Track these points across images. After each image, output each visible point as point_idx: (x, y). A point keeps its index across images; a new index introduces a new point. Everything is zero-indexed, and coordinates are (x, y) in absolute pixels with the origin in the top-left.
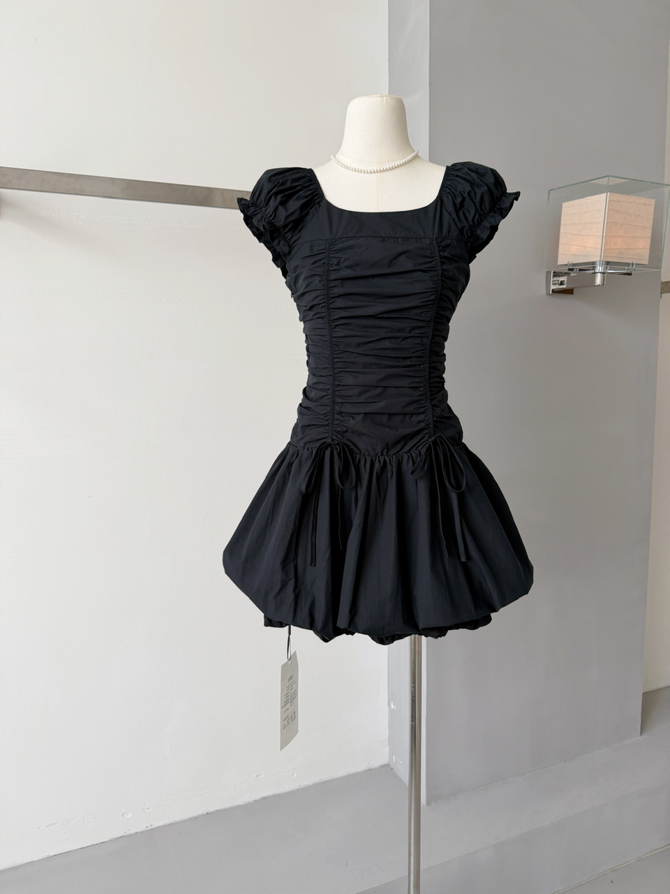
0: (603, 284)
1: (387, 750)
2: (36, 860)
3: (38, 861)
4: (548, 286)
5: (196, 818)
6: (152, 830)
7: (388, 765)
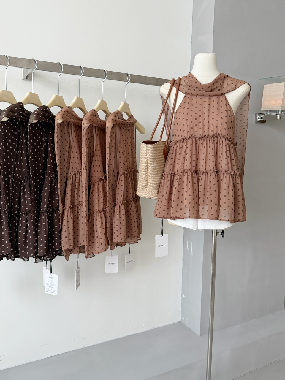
0: (280, 119)
1: (180, 315)
2: (38, 359)
3: (40, 360)
4: (256, 119)
5: (104, 343)
6: (85, 348)
7: (181, 321)
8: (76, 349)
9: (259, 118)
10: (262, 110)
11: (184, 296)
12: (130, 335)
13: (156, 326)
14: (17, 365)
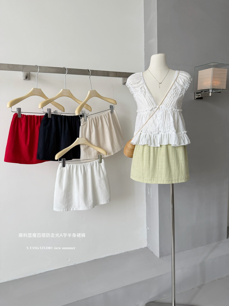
0: (212, 96)
1: (146, 242)
4: (195, 97)
5: (89, 262)
6: (76, 265)
7: (147, 247)
8: (69, 265)
9: (197, 96)
10: (198, 89)
11: (148, 229)
12: (109, 256)
13: (128, 250)
14: (27, 276)
